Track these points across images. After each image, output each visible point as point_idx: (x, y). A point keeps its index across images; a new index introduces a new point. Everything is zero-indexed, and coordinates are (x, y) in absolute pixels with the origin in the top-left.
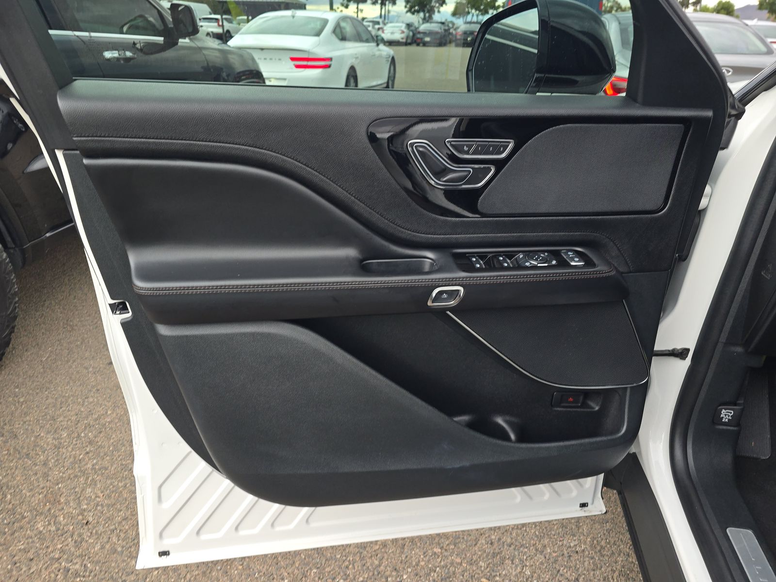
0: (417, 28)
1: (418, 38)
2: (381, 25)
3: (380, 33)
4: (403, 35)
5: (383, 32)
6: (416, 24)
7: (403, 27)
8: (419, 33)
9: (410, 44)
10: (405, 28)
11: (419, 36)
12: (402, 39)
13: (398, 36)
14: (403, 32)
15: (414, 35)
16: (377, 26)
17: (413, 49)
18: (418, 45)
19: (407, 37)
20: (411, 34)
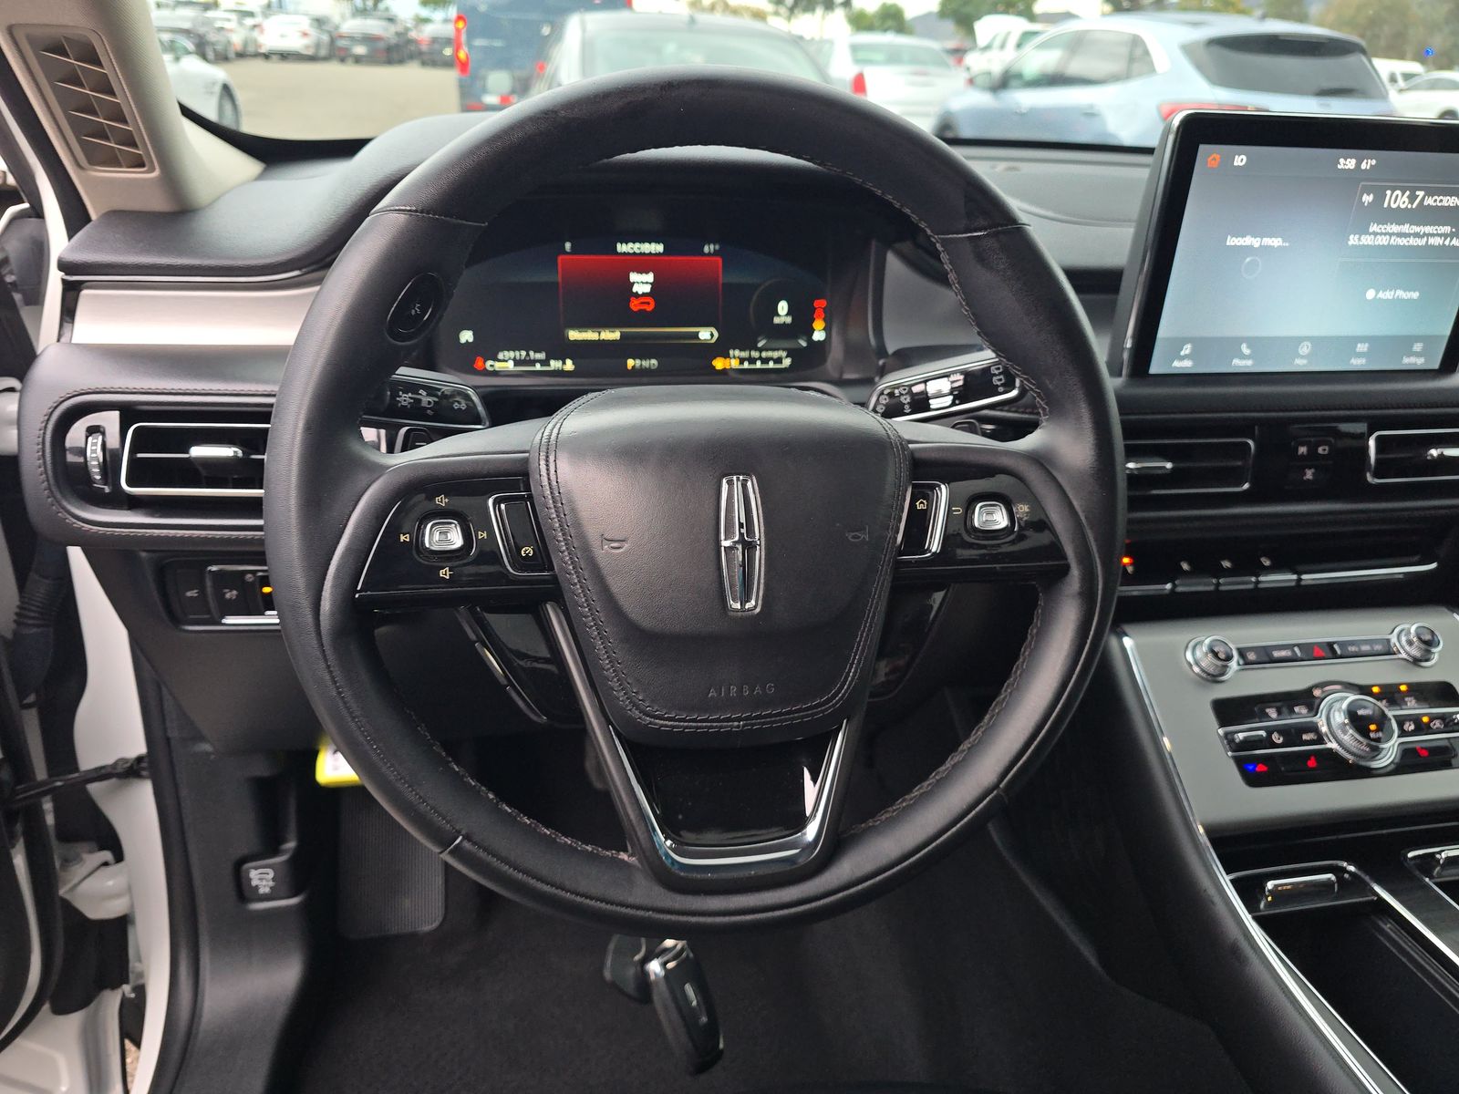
0: (337, 27)
1: (341, 49)
2: (258, 20)
3: (256, 34)
4: (306, 41)
5: (262, 31)
6: (336, 19)
7: (305, 24)
8: (341, 37)
9: (326, 59)
10: (311, 25)
11: (342, 43)
12: (307, 47)
13: (296, 43)
14: (305, 34)
15: (332, 41)
16: (249, 22)
17: (333, 68)
18: (343, 60)
19: (318, 45)
20: (325, 38)
